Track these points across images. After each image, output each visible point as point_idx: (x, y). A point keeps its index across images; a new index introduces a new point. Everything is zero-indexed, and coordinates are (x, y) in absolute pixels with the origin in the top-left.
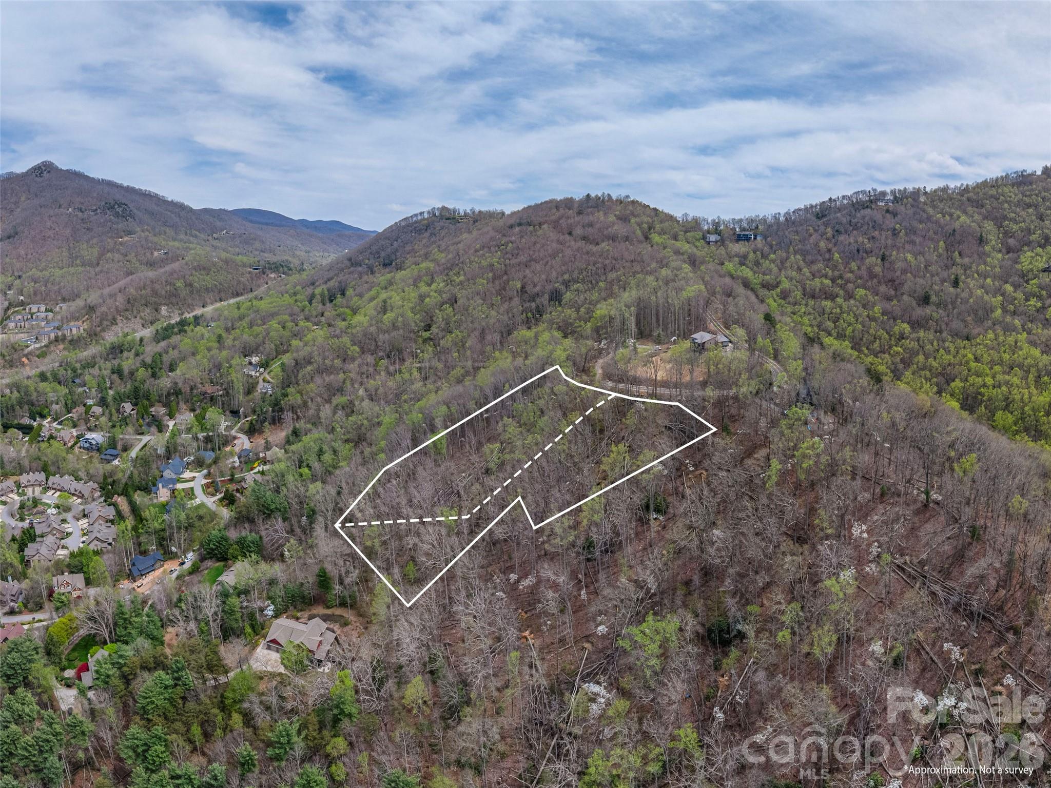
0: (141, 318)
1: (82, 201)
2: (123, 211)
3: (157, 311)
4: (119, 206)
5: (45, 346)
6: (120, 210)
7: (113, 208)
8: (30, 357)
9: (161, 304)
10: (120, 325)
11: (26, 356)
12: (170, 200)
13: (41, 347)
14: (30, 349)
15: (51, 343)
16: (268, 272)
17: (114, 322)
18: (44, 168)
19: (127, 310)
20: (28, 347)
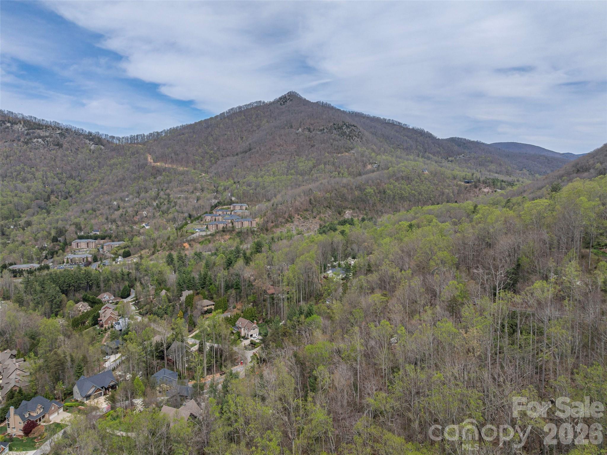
0: (321, 219)
1: (313, 122)
2: (350, 132)
3: (340, 213)
4: (348, 127)
5: (210, 235)
6: (347, 131)
7: (340, 128)
8: (193, 243)
9: (346, 208)
10: (296, 223)
11: (188, 241)
12: (411, 127)
13: (207, 236)
14: (194, 235)
15: (217, 233)
16: (482, 185)
17: (290, 219)
18: (288, 97)
19: (306, 210)
20: (193, 233)
